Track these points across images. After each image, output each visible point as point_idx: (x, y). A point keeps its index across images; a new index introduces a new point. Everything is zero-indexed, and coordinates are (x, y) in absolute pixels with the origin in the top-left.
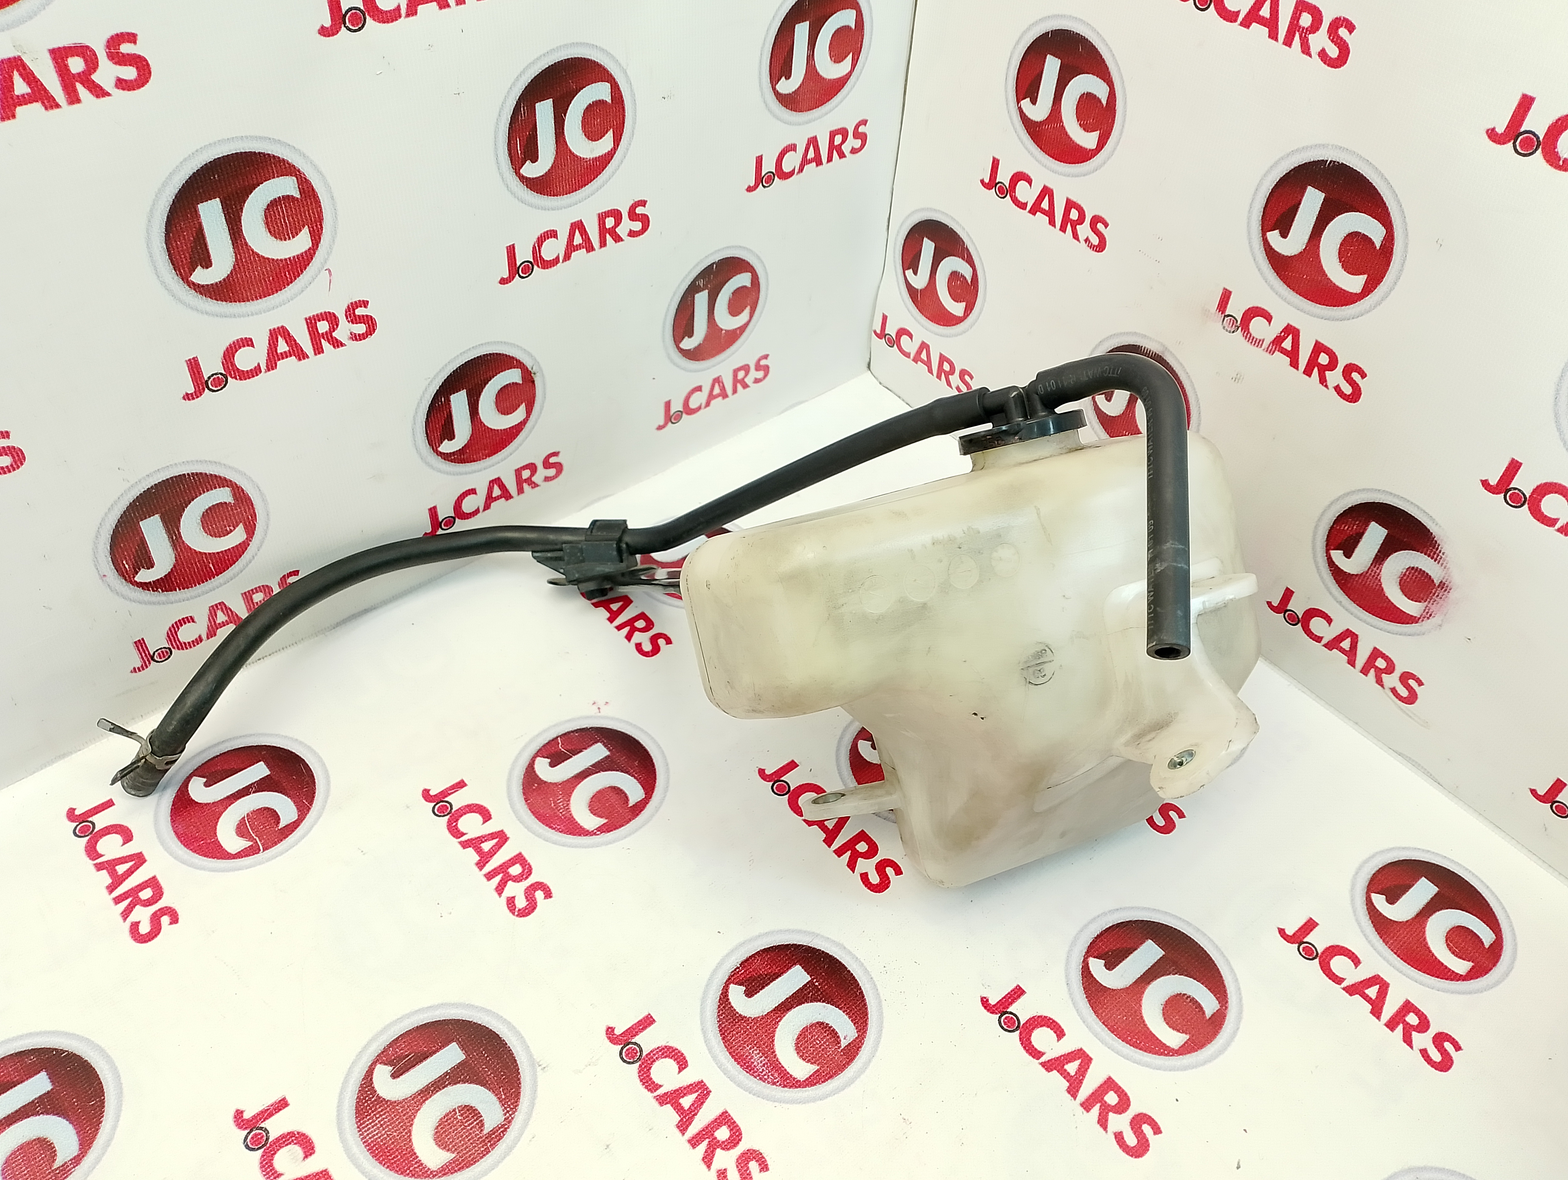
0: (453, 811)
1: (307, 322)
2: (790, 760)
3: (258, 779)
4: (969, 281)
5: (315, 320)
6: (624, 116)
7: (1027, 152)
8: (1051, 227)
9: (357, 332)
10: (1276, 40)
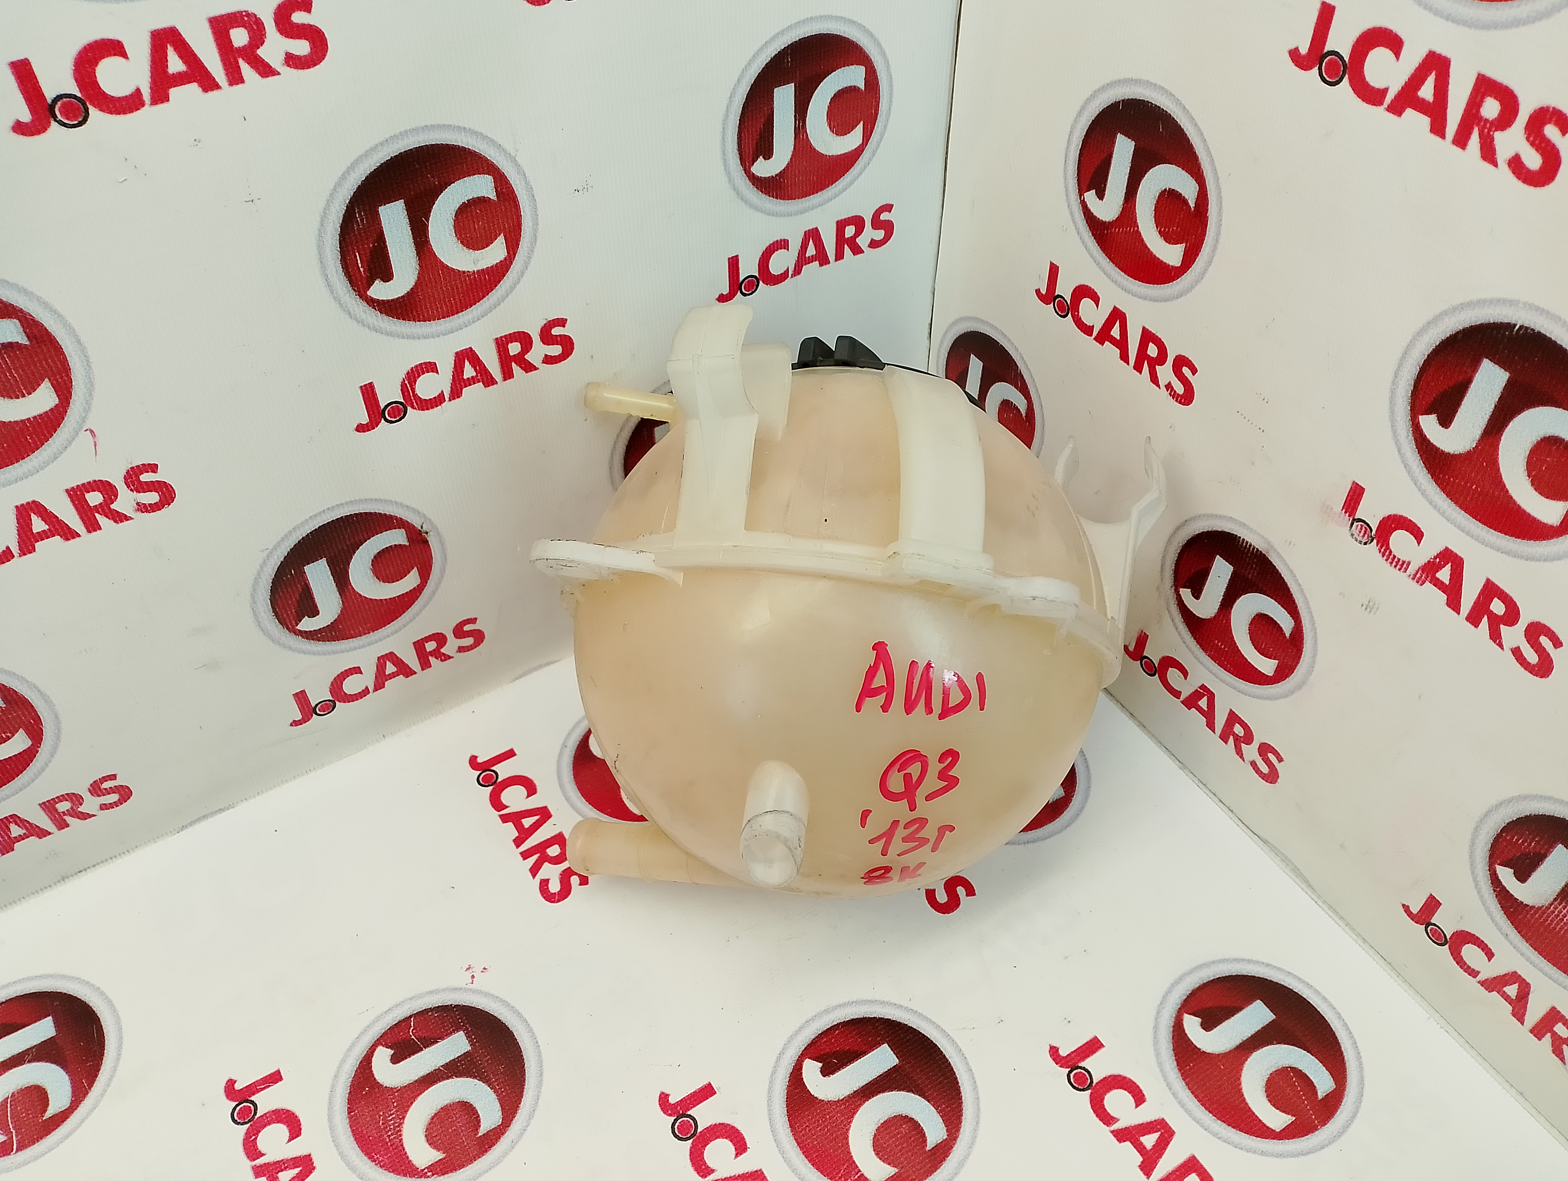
0: (256, 1117)
1: (70, 496)
2: (705, 1083)
3: (39, 1042)
4: (1024, 415)
5: (81, 491)
6: (519, 217)
7: (1092, 261)
8: (1122, 362)
9: (147, 502)
10: (1443, 136)
